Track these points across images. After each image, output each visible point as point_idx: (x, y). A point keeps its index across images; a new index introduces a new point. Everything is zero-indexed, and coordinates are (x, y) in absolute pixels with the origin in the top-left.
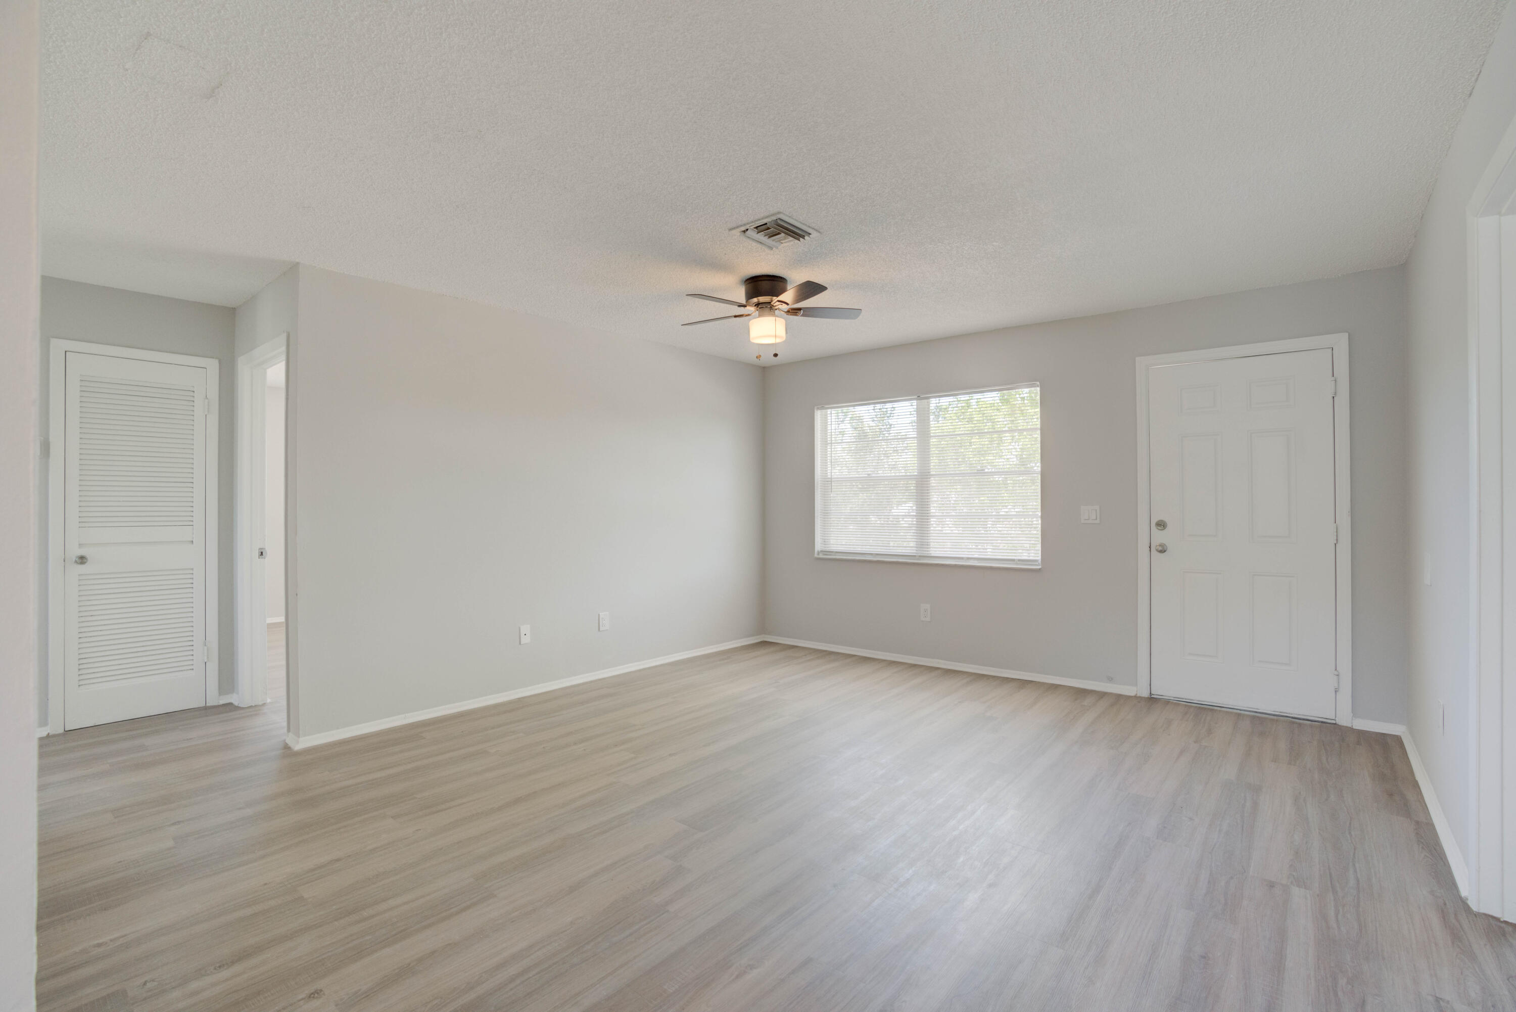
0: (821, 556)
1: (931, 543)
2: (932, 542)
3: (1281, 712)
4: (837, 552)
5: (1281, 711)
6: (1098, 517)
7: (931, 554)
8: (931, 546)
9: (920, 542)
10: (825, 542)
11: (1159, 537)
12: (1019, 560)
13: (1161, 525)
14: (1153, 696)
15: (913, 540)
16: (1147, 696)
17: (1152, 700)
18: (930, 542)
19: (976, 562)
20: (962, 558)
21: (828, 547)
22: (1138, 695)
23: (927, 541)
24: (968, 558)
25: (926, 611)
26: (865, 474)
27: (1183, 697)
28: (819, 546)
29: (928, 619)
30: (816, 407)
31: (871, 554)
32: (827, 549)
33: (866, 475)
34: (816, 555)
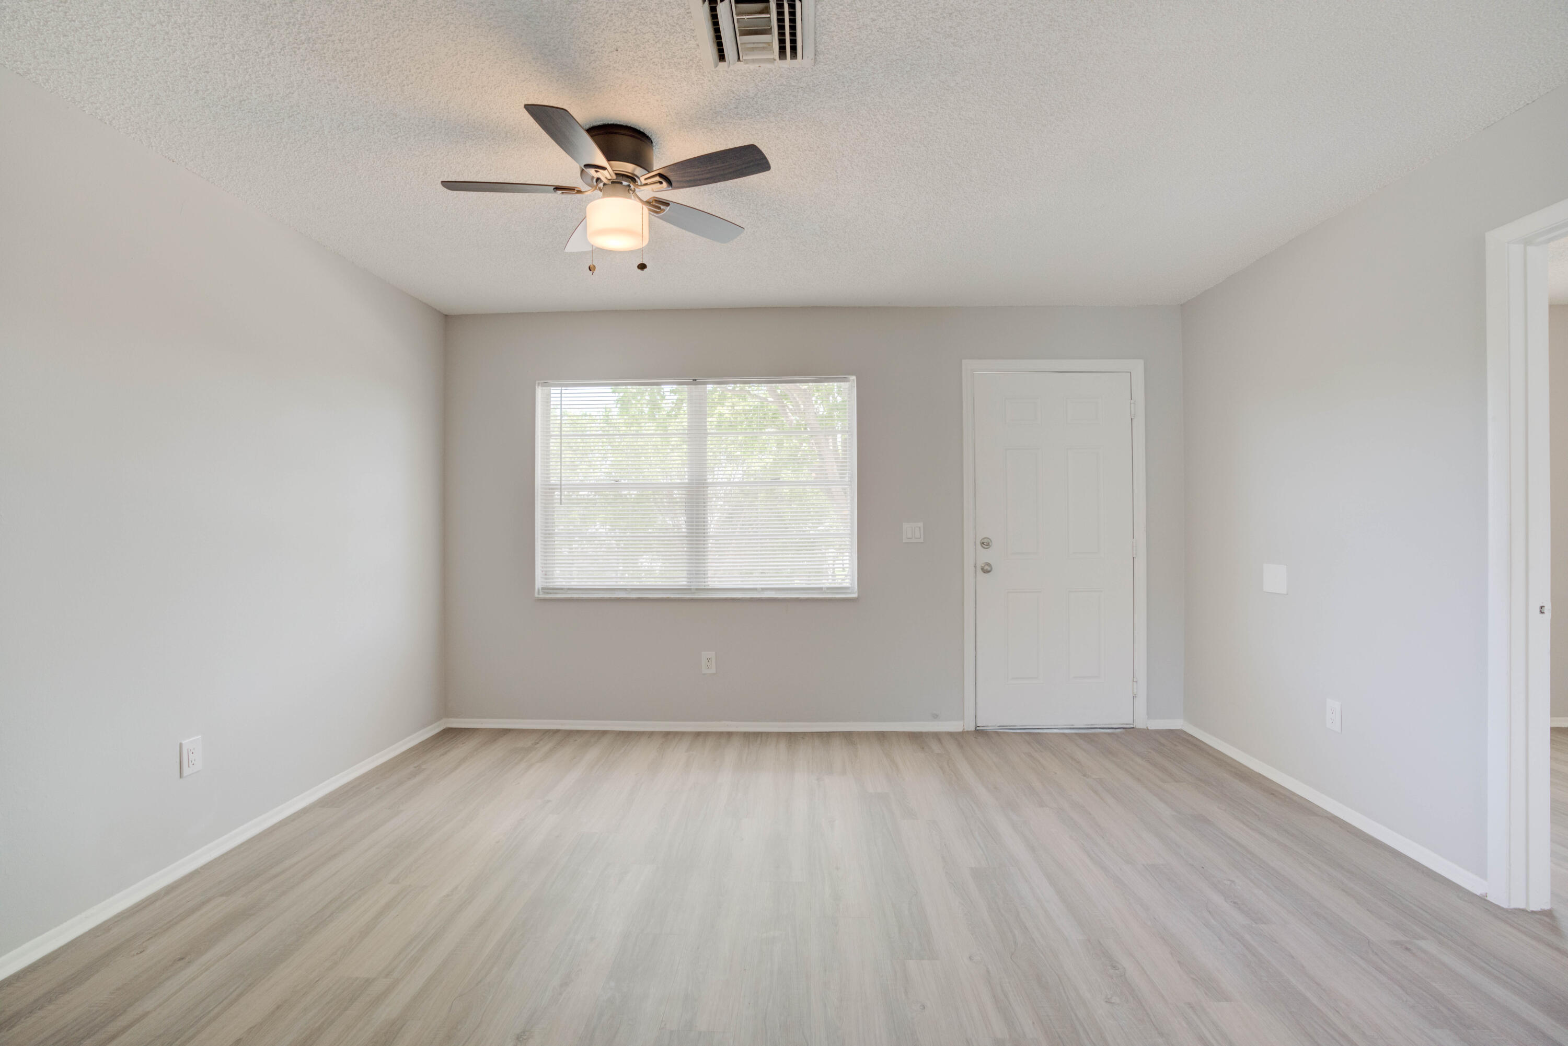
0: (542, 596)
1: (709, 572)
2: (710, 570)
3: (1092, 725)
4: (569, 589)
5: (1092, 723)
6: (922, 536)
7: (708, 585)
8: (709, 575)
9: (696, 570)
10: (546, 575)
11: (985, 556)
12: (828, 588)
13: (986, 544)
14: (978, 728)
15: (684, 568)
16: (973, 730)
17: (979, 732)
18: (708, 570)
19: (773, 593)
20: (755, 589)
21: (553, 582)
22: (966, 730)
23: (703, 569)
24: (763, 589)
25: (709, 660)
26: (612, 480)
27: (1007, 724)
28: (539, 583)
29: (713, 671)
30: (537, 382)
31: (625, 589)
32: (551, 585)
33: (613, 482)
34: (536, 595)
